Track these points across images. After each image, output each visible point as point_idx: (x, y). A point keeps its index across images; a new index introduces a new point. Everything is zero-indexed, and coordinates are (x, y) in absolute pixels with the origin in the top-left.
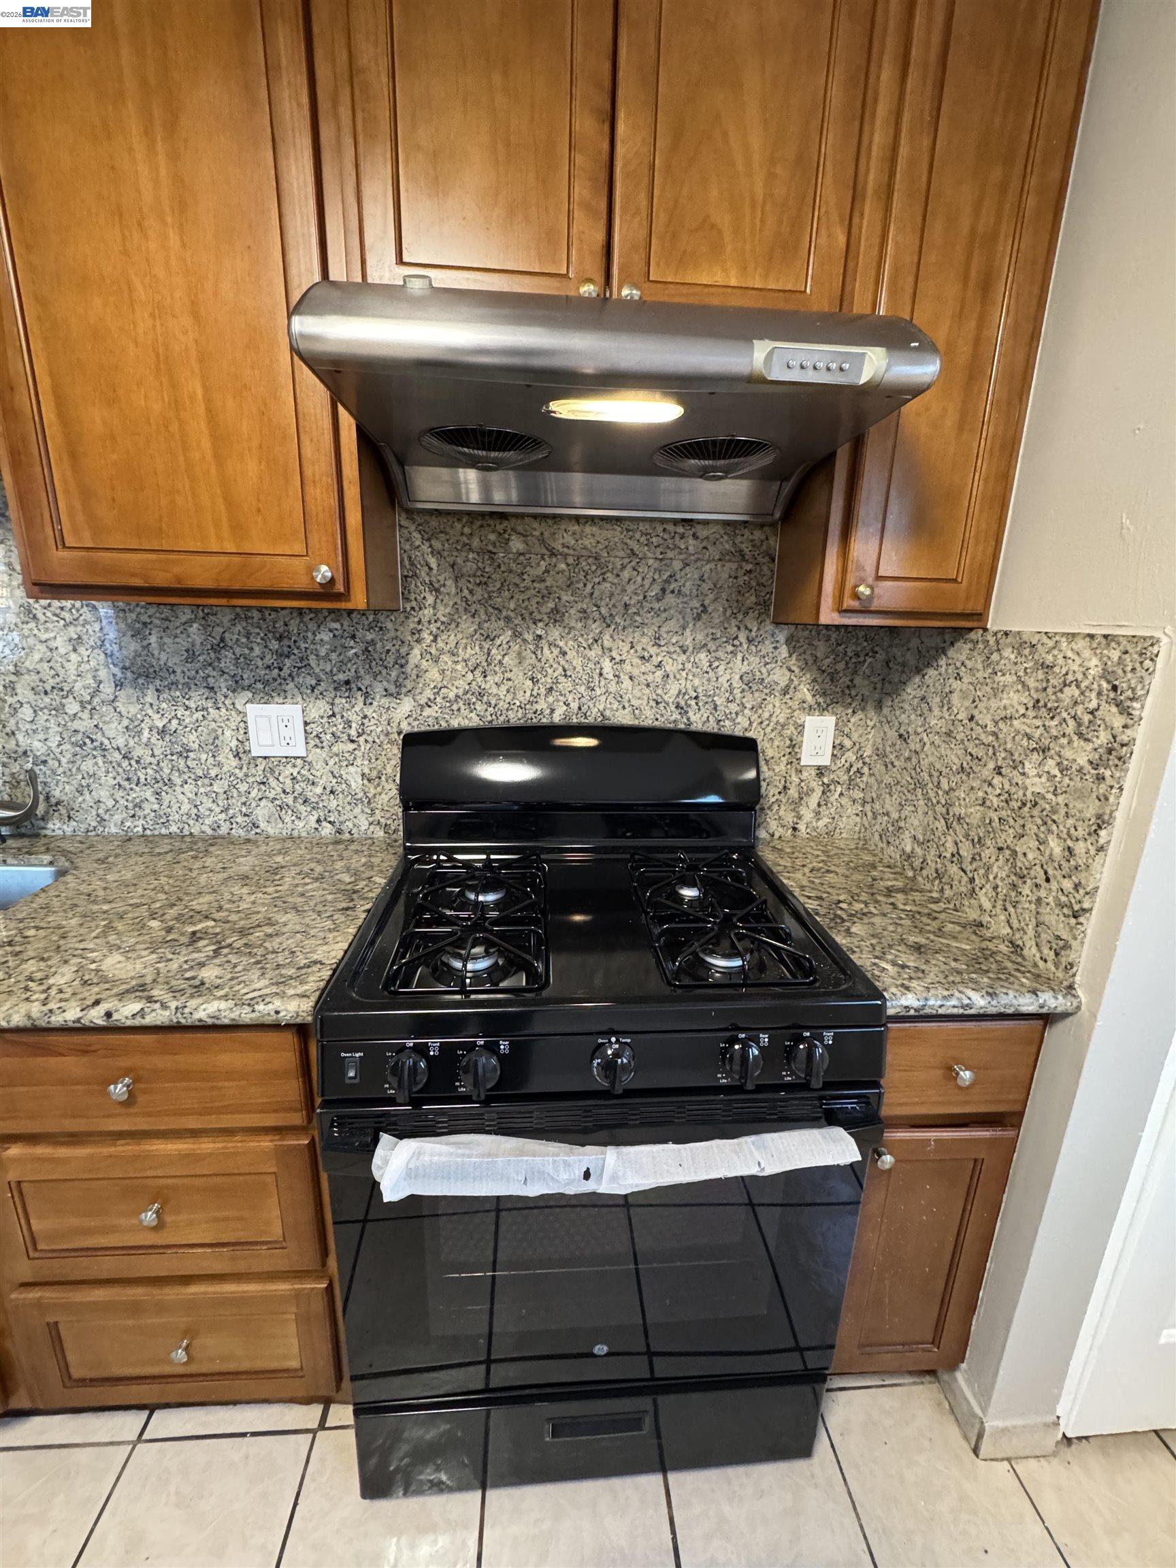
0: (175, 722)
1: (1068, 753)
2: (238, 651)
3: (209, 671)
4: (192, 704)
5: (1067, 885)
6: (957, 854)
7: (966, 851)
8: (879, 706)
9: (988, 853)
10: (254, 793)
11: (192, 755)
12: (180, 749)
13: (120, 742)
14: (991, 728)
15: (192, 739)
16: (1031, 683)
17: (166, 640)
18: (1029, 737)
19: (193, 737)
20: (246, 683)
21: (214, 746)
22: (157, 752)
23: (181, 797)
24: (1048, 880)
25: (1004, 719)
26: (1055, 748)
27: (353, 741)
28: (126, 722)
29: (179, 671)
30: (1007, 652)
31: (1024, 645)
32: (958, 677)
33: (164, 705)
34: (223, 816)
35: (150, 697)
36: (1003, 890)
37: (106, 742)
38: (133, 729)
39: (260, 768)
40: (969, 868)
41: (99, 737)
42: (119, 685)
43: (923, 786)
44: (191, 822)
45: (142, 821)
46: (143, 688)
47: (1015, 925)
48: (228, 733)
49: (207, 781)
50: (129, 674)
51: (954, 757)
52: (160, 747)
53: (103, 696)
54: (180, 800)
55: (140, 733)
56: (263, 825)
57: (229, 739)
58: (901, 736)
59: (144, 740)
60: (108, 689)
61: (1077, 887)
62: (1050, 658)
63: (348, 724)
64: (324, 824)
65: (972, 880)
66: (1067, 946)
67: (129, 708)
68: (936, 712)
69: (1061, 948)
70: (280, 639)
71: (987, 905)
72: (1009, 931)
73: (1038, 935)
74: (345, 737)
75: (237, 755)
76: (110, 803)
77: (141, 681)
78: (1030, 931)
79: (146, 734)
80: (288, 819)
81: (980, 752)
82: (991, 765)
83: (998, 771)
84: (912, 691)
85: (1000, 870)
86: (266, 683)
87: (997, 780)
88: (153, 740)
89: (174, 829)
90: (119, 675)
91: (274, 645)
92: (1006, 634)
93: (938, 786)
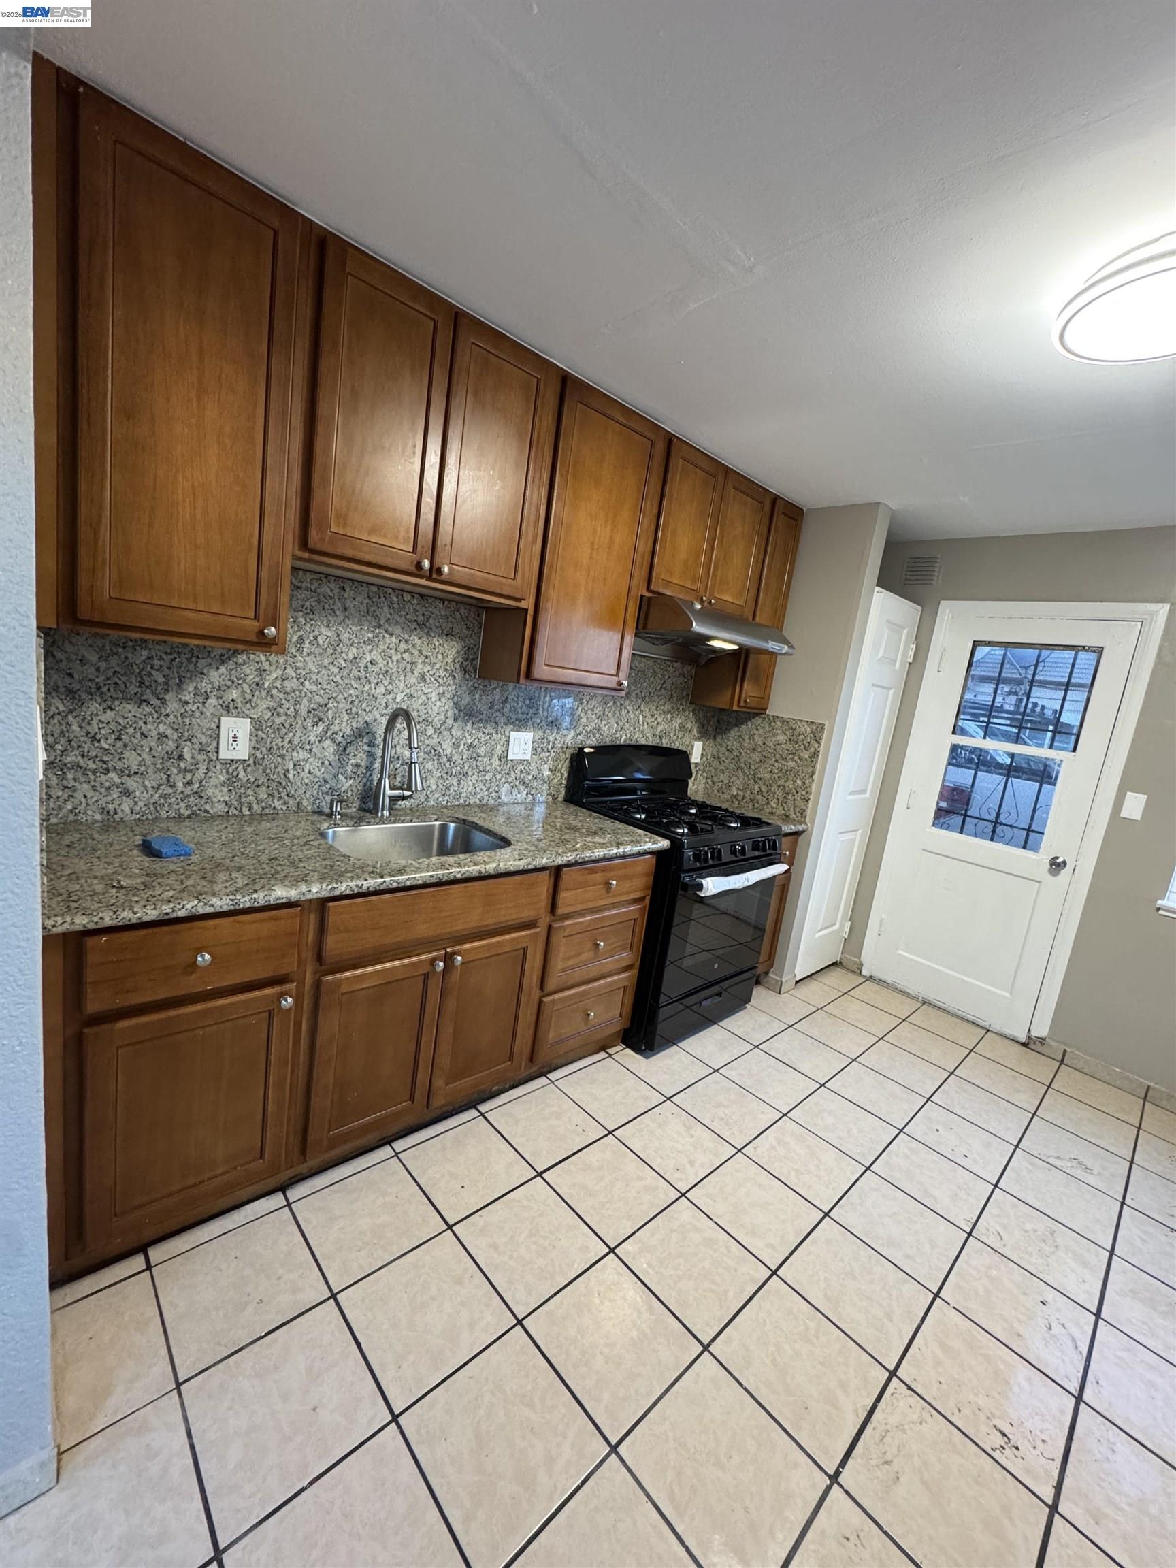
0: (477, 740)
1: (802, 755)
2: (512, 704)
3: (498, 714)
4: (486, 731)
5: (804, 793)
6: (760, 792)
7: (764, 789)
8: (715, 739)
9: (774, 788)
10: (503, 779)
11: (480, 759)
12: (475, 755)
13: (448, 752)
14: (773, 747)
15: (482, 751)
16: (788, 733)
17: (483, 697)
18: (788, 750)
19: (482, 749)
20: (512, 721)
21: (490, 754)
22: (464, 757)
23: (470, 783)
24: (797, 792)
25: (778, 744)
26: (797, 753)
27: (548, 751)
28: (454, 740)
29: (485, 713)
30: (778, 723)
31: (783, 721)
32: (757, 729)
33: (474, 731)
34: (486, 793)
35: (469, 727)
36: (781, 800)
37: (442, 751)
38: (456, 745)
39: (509, 766)
40: (766, 795)
41: (438, 749)
42: (456, 719)
43: (742, 769)
44: (471, 797)
45: (448, 798)
46: (466, 722)
47: (786, 809)
48: (499, 747)
49: (483, 773)
50: (462, 714)
51: (757, 757)
52: (466, 754)
53: (446, 725)
54: (468, 785)
55: (459, 746)
56: (503, 797)
57: (498, 751)
58: (728, 750)
59: (460, 750)
60: (450, 721)
61: (807, 793)
62: (794, 727)
63: (549, 743)
64: (529, 795)
65: (768, 799)
66: (805, 810)
67: (457, 733)
68: (747, 741)
69: (803, 812)
70: (530, 699)
71: (774, 806)
72: (783, 812)
73: (794, 811)
74: (546, 750)
75: (500, 759)
76: (434, 787)
77: (466, 718)
78: (792, 809)
79: (462, 747)
80: (514, 794)
81: (769, 755)
82: (774, 759)
83: (777, 761)
84: (734, 733)
85: (779, 793)
86: (520, 721)
87: (776, 764)
88: (464, 751)
89: (462, 801)
90: (457, 715)
91: (527, 702)
92: (777, 717)
93: (750, 768)
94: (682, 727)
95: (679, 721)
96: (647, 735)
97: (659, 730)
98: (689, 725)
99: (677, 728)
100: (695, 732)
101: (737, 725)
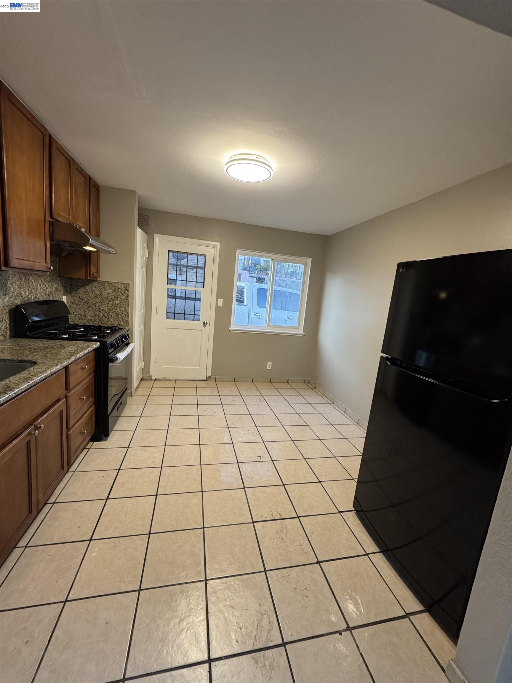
1: (121, 297)
5: (126, 313)
6: (104, 316)
7: (105, 315)
8: (71, 294)
9: (111, 313)
14: (106, 295)
16: (113, 288)
18: (114, 296)
24: (123, 314)
25: (109, 294)
26: (119, 297)
30: (107, 284)
31: (109, 283)
32: (95, 288)
36: (115, 318)
40: (107, 317)
43: (91, 307)
47: (119, 321)
51: (98, 300)
58: (81, 299)
61: (127, 313)
62: (115, 285)
65: (108, 318)
66: (128, 321)
68: (91, 294)
69: (127, 321)
71: (113, 321)
72: (118, 323)
73: (123, 321)
78: (122, 321)
81: (105, 299)
82: (108, 301)
83: (110, 301)
84: (82, 290)
85: (114, 315)
87: (109, 303)
92: (105, 281)
93: (95, 306)
94: (57, 289)
95: (55, 286)
96: (43, 295)
97: (48, 292)
98: (59, 288)
99: (55, 290)
100: (62, 291)
101: (83, 286)
